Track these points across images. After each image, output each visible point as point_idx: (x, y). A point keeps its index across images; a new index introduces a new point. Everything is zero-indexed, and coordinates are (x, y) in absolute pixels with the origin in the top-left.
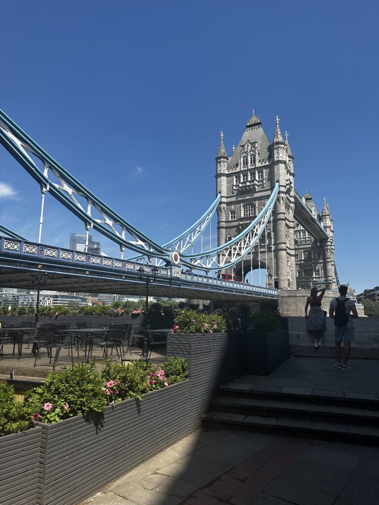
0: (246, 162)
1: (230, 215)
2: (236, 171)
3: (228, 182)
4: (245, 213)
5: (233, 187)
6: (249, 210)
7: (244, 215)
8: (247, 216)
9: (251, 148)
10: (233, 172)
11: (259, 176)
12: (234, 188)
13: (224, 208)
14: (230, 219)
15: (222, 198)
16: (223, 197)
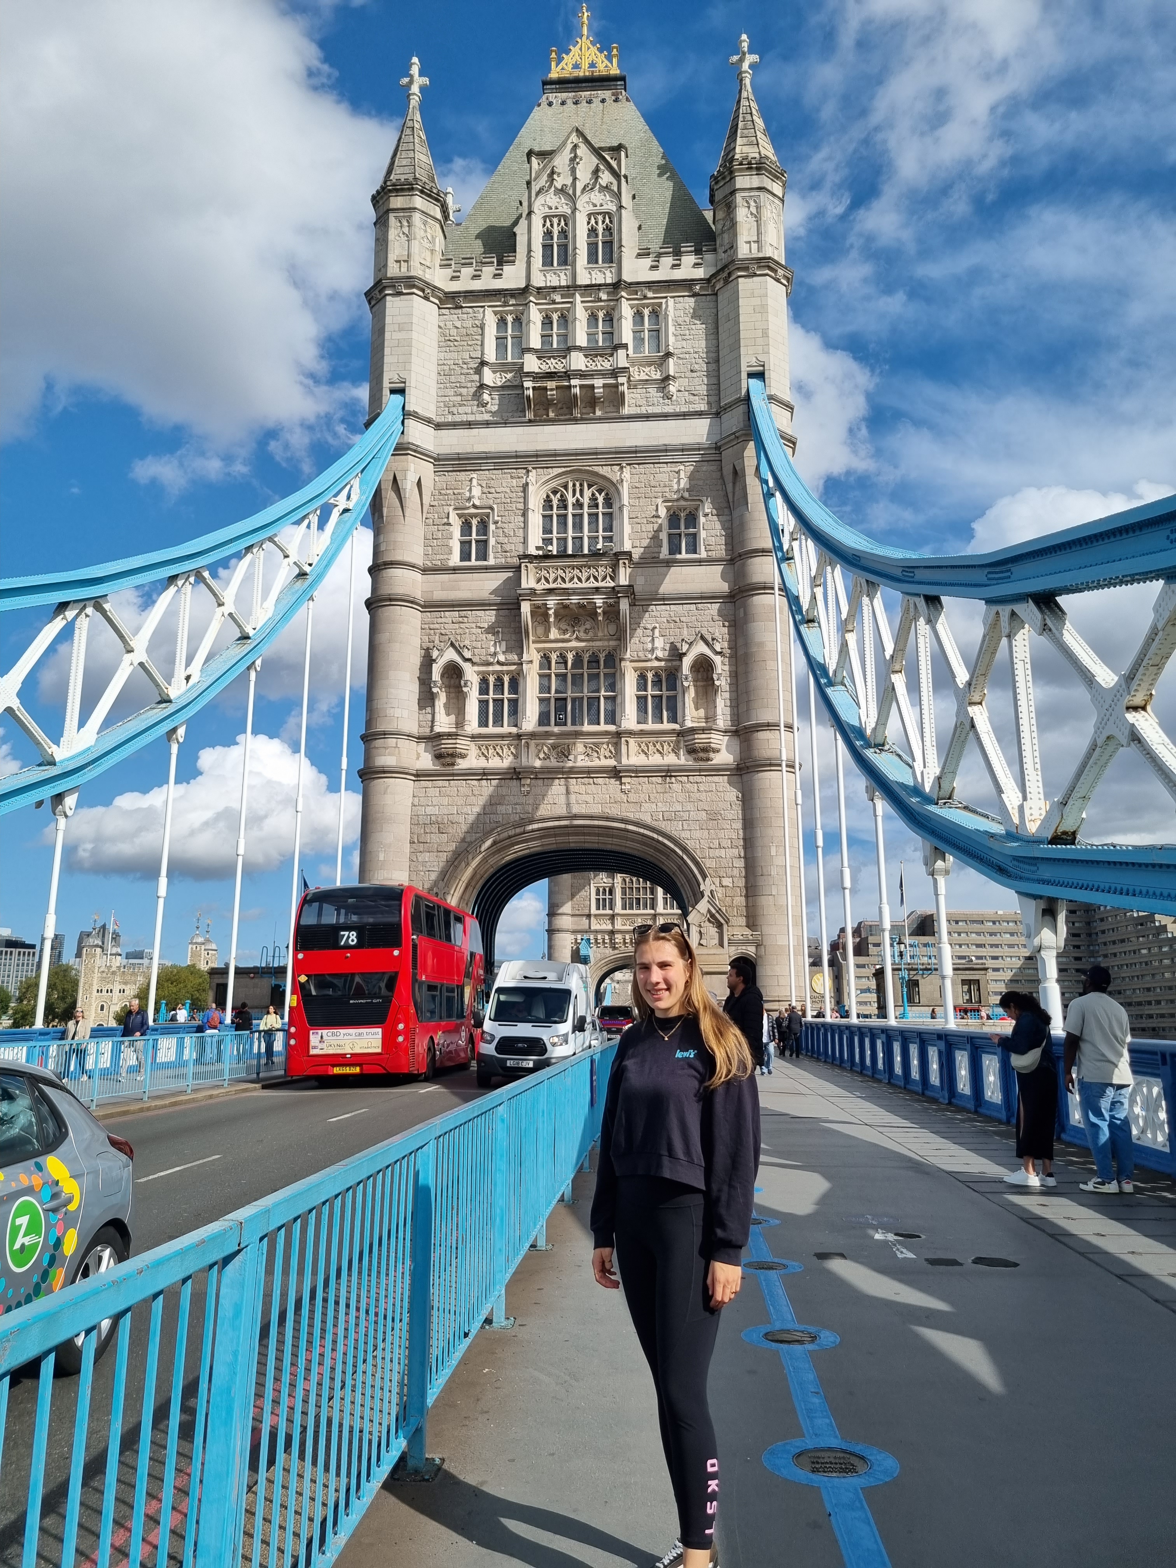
0: (563, 248)
2: (498, 284)
3: (447, 341)
4: (547, 530)
5: (478, 371)
6: (578, 517)
9: (596, 172)
10: (477, 285)
11: (637, 334)
12: (489, 378)
13: (419, 483)
14: (455, 559)
15: (410, 423)
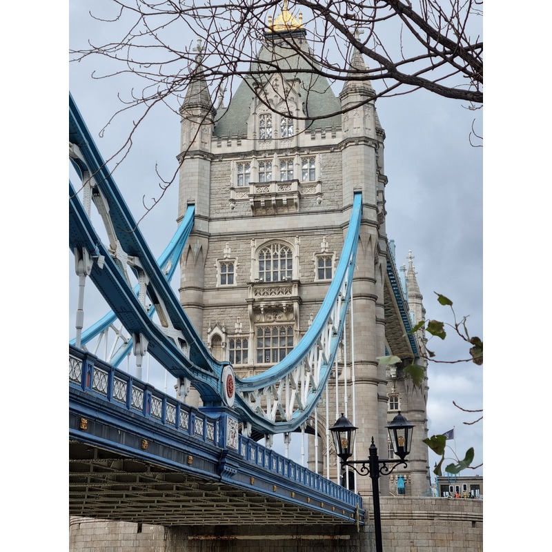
1: (219, 270)
7: (261, 274)
8: (268, 279)
16: (199, 217)
